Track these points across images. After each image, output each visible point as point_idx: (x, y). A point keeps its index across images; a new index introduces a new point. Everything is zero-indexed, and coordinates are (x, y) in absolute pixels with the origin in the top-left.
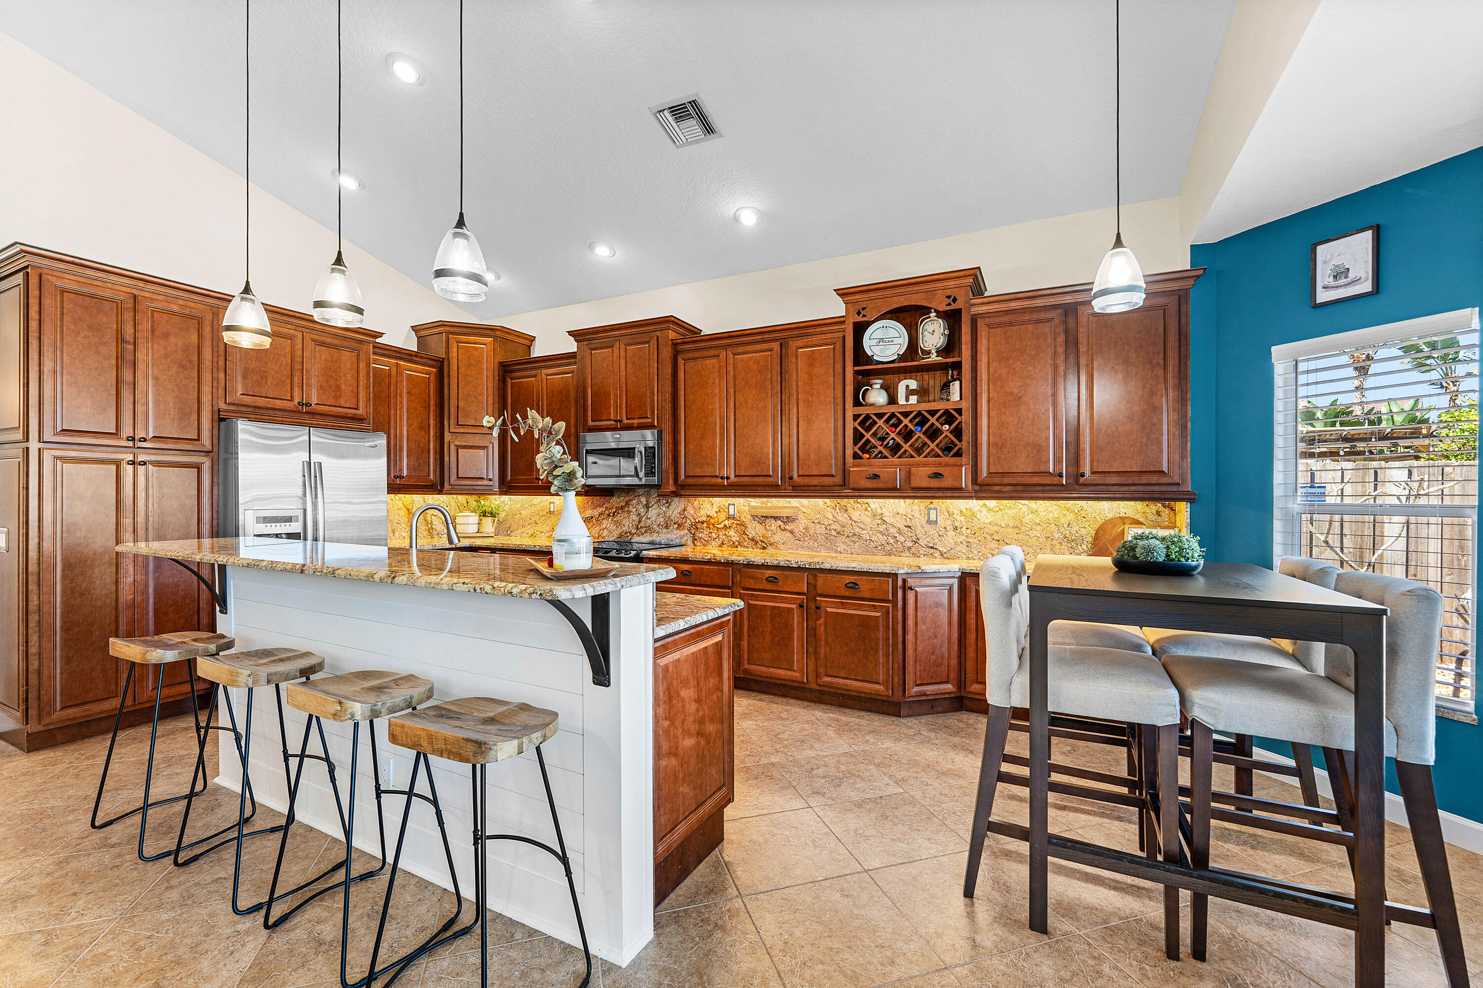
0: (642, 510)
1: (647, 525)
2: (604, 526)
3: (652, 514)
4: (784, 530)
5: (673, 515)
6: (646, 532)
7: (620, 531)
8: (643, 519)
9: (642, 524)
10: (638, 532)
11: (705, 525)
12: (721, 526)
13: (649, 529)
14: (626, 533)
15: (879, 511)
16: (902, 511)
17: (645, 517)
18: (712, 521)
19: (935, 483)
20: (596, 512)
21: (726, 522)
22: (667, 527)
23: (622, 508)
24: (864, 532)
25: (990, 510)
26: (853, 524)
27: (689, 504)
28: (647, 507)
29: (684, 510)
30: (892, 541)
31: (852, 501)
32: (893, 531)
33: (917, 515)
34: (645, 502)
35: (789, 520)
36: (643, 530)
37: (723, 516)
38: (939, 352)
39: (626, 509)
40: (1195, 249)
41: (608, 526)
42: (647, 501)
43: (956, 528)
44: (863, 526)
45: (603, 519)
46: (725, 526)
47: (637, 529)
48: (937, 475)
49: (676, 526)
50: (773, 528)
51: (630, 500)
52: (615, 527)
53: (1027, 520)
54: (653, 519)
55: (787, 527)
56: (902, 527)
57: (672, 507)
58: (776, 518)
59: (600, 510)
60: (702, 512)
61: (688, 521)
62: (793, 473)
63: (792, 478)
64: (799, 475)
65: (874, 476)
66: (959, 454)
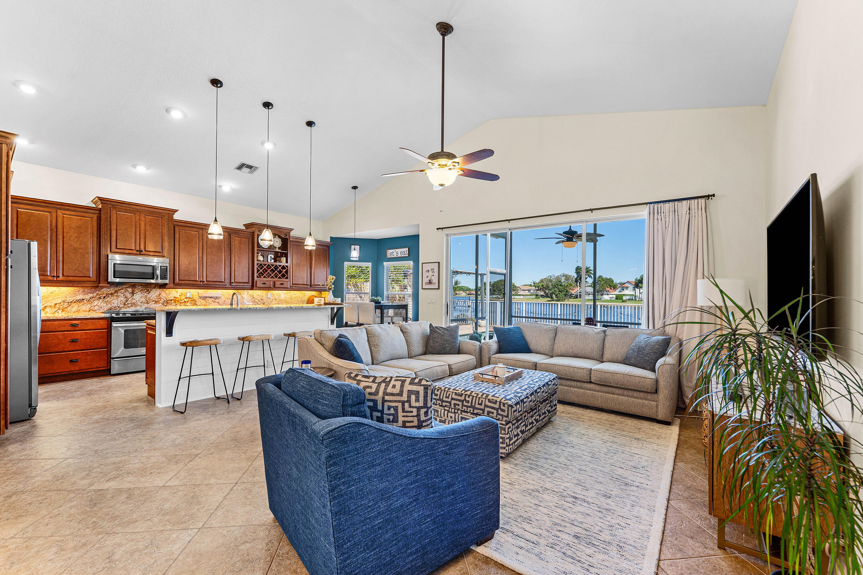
0: (129, 295)
1: (133, 302)
2: (95, 304)
3: (136, 297)
4: (215, 302)
5: (152, 297)
6: (131, 306)
7: (109, 306)
8: (129, 299)
9: (129, 302)
10: (126, 306)
11: (173, 301)
12: (183, 301)
13: (133, 305)
14: (115, 307)
15: (252, 294)
16: (259, 294)
17: (131, 298)
18: (177, 299)
19: (282, 286)
20: (88, 297)
21: (185, 300)
22: (147, 303)
23: (112, 294)
25: (284, 294)
27: (163, 292)
28: (133, 293)
29: (160, 295)
31: (243, 291)
32: (257, 301)
33: (264, 295)
34: (131, 291)
35: (217, 298)
36: (130, 305)
37: (183, 297)
38: (279, 248)
39: (116, 294)
40: (331, 238)
41: (99, 304)
42: (133, 291)
43: (275, 299)
45: (94, 300)
46: (185, 301)
47: (125, 305)
48: (282, 284)
49: (154, 302)
50: (210, 301)
51: (119, 290)
52: (105, 304)
53: (293, 296)
54: (138, 299)
55: (216, 301)
56: (260, 299)
57: (152, 293)
58: (211, 297)
59: (92, 295)
60: (171, 296)
61: (162, 300)
62: (233, 281)
63: (232, 283)
64: (235, 282)
65: (264, 283)
66: (287, 278)
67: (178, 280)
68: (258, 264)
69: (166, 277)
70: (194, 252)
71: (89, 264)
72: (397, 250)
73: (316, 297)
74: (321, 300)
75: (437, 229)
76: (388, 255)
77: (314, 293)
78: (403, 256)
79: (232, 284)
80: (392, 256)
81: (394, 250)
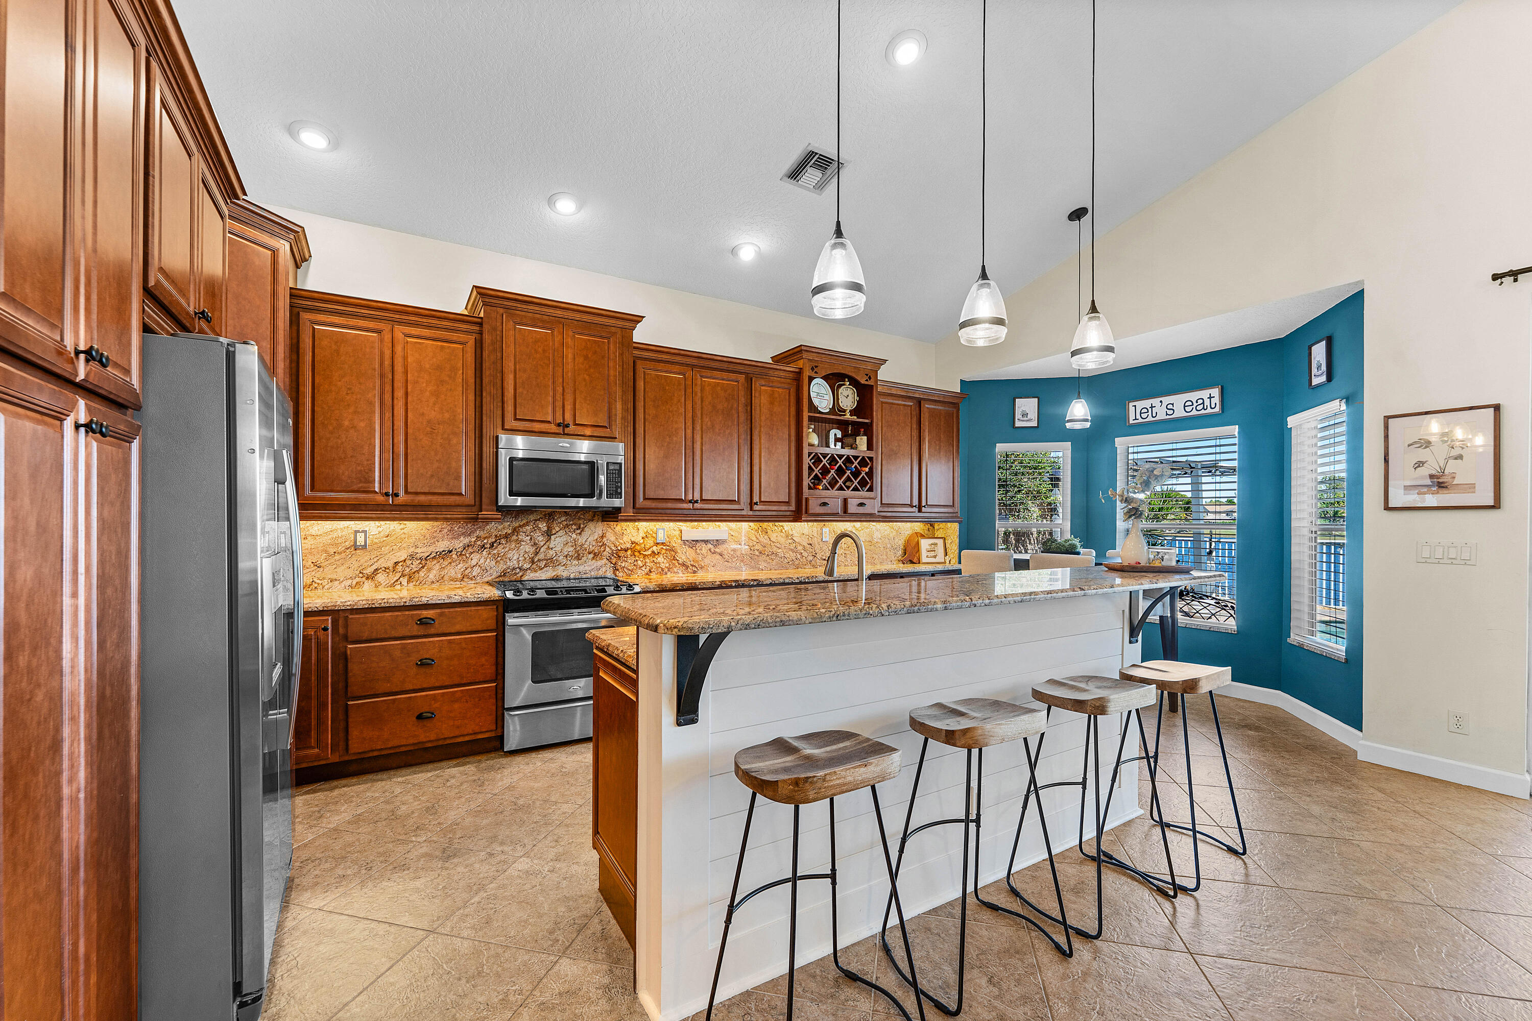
0: (541, 538)
1: (549, 556)
2: (474, 562)
3: (556, 543)
4: (715, 553)
5: (587, 543)
6: (546, 566)
7: (502, 567)
8: (542, 549)
9: (541, 556)
10: (534, 566)
11: (629, 552)
12: (649, 552)
13: (550, 562)
14: (514, 569)
15: (791, 533)
16: (806, 531)
17: (546, 547)
18: (638, 548)
19: (861, 510)
20: (459, 544)
21: (655, 548)
22: (578, 558)
23: (506, 536)
24: (780, 550)
26: (772, 544)
27: (609, 530)
28: (549, 534)
29: (602, 537)
30: (799, 556)
31: (771, 524)
32: (800, 548)
34: (546, 529)
35: (718, 542)
36: (542, 564)
37: (650, 542)
38: (852, 413)
39: (514, 537)
40: (963, 382)
41: (482, 561)
42: (548, 528)
44: (779, 546)
45: (472, 553)
46: (653, 552)
47: (533, 562)
48: (861, 505)
49: (591, 556)
50: (704, 551)
51: (520, 526)
52: (493, 563)
54: (558, 549)
55: (717, 550)
56: (806, 545)
57: (587, 532)
58: (706, 542)
59: (466, 541)
60: (625, 538)
61: (608, 549)
62: (756, 499)
63: (756, 504)
64: (761, 502)
65: (825, 504)
66: (871, 489)
67: (642, 499)
68: (810, 454)
69: (619, 490)
70: (675, 426)
71: (459, 460)
72: (1167, 400)
73: (923, 536)
74: (936, 544)
75: (1495, 277)
76: (1132, 417)
77: (918, 527)
78: (1194, 412)
79: (756, 507)
80: (1150, 419)
81: (1155, 402)
